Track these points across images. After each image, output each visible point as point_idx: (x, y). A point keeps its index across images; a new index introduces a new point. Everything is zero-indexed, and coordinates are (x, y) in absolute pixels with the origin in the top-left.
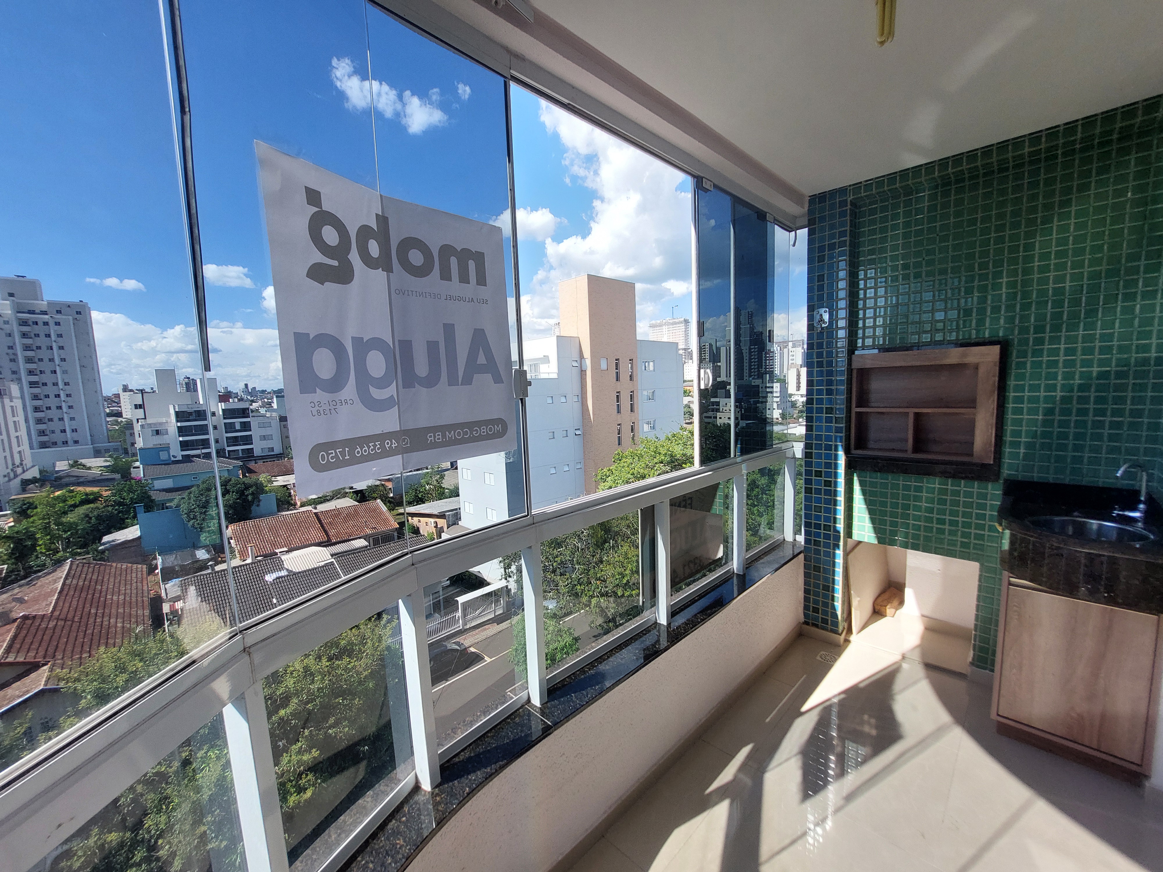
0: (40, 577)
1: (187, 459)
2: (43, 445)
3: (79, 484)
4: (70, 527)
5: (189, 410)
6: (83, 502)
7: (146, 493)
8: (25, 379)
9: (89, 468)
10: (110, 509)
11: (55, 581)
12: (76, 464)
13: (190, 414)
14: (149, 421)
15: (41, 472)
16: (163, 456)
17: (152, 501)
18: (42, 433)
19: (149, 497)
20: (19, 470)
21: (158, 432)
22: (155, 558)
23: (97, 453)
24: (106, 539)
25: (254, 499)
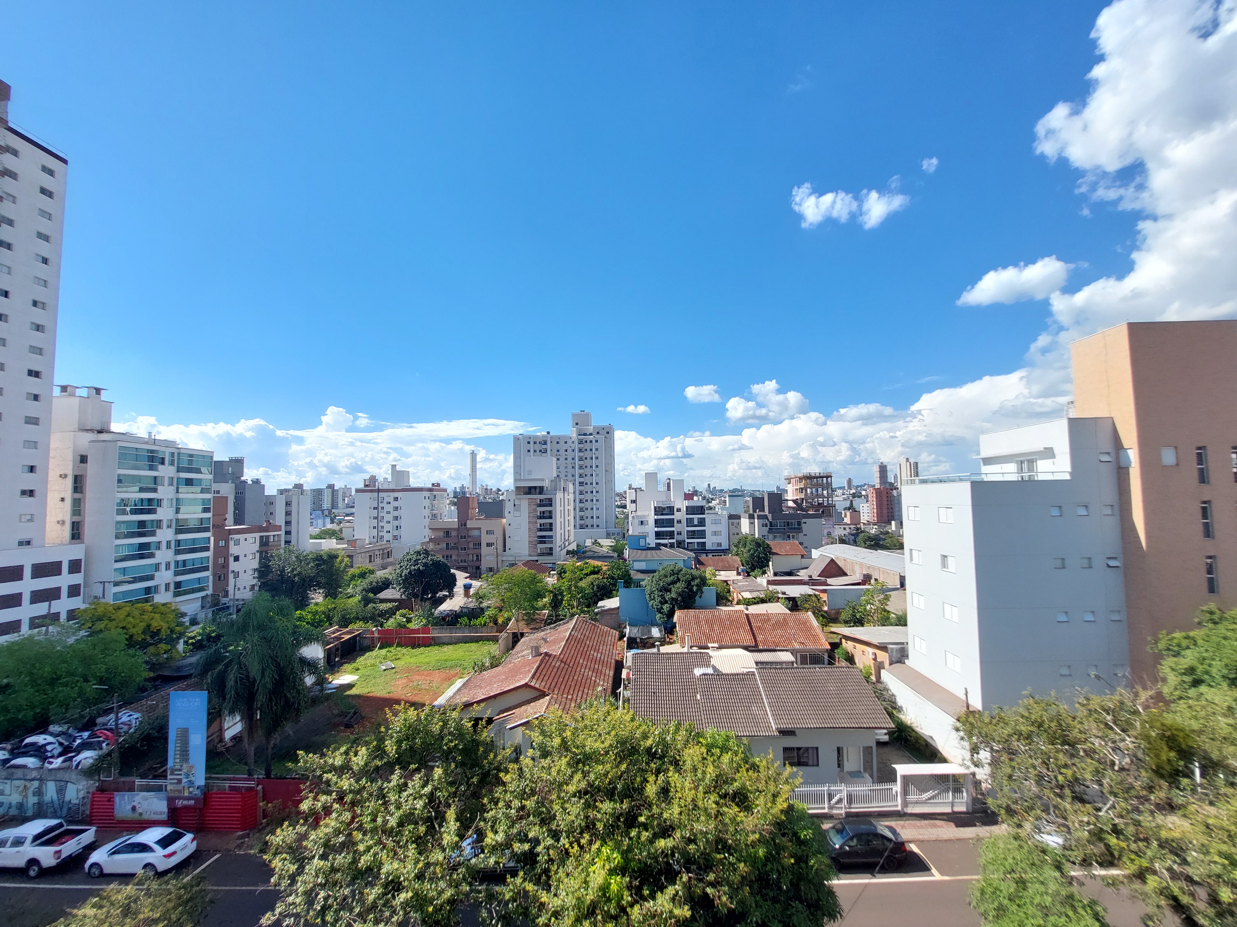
0: (560, 625)
1: (658, 546)
2: (582, 527)
3: (593, 558)
4: (582, 590)
5: (664, 506)
6: (593, 573)
7: (627, 572)
8: (578, 480)
9: (602, 547)
10: (605, 580)
11: (566, 630)
12: (596, 543)
13: (664, 509)
14: (638, 513)
15: (578, 546)
16: (642, 543)
17: (631, 579)
18: (582, 518)
19: (629, 575)
20: (567, 543)
21: (642, 523)
22: (625, 627)
23: (608, 536)
24: (600, 604)
25: (697, 590)
